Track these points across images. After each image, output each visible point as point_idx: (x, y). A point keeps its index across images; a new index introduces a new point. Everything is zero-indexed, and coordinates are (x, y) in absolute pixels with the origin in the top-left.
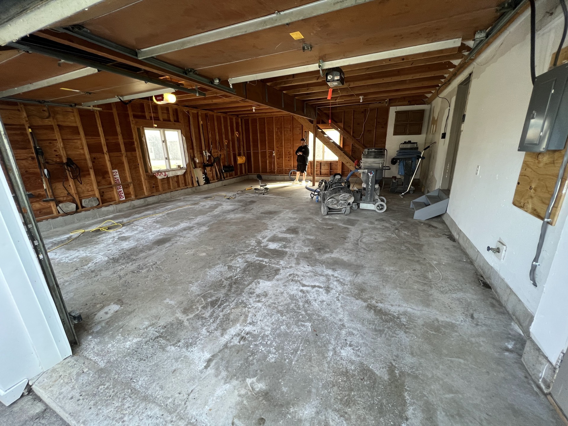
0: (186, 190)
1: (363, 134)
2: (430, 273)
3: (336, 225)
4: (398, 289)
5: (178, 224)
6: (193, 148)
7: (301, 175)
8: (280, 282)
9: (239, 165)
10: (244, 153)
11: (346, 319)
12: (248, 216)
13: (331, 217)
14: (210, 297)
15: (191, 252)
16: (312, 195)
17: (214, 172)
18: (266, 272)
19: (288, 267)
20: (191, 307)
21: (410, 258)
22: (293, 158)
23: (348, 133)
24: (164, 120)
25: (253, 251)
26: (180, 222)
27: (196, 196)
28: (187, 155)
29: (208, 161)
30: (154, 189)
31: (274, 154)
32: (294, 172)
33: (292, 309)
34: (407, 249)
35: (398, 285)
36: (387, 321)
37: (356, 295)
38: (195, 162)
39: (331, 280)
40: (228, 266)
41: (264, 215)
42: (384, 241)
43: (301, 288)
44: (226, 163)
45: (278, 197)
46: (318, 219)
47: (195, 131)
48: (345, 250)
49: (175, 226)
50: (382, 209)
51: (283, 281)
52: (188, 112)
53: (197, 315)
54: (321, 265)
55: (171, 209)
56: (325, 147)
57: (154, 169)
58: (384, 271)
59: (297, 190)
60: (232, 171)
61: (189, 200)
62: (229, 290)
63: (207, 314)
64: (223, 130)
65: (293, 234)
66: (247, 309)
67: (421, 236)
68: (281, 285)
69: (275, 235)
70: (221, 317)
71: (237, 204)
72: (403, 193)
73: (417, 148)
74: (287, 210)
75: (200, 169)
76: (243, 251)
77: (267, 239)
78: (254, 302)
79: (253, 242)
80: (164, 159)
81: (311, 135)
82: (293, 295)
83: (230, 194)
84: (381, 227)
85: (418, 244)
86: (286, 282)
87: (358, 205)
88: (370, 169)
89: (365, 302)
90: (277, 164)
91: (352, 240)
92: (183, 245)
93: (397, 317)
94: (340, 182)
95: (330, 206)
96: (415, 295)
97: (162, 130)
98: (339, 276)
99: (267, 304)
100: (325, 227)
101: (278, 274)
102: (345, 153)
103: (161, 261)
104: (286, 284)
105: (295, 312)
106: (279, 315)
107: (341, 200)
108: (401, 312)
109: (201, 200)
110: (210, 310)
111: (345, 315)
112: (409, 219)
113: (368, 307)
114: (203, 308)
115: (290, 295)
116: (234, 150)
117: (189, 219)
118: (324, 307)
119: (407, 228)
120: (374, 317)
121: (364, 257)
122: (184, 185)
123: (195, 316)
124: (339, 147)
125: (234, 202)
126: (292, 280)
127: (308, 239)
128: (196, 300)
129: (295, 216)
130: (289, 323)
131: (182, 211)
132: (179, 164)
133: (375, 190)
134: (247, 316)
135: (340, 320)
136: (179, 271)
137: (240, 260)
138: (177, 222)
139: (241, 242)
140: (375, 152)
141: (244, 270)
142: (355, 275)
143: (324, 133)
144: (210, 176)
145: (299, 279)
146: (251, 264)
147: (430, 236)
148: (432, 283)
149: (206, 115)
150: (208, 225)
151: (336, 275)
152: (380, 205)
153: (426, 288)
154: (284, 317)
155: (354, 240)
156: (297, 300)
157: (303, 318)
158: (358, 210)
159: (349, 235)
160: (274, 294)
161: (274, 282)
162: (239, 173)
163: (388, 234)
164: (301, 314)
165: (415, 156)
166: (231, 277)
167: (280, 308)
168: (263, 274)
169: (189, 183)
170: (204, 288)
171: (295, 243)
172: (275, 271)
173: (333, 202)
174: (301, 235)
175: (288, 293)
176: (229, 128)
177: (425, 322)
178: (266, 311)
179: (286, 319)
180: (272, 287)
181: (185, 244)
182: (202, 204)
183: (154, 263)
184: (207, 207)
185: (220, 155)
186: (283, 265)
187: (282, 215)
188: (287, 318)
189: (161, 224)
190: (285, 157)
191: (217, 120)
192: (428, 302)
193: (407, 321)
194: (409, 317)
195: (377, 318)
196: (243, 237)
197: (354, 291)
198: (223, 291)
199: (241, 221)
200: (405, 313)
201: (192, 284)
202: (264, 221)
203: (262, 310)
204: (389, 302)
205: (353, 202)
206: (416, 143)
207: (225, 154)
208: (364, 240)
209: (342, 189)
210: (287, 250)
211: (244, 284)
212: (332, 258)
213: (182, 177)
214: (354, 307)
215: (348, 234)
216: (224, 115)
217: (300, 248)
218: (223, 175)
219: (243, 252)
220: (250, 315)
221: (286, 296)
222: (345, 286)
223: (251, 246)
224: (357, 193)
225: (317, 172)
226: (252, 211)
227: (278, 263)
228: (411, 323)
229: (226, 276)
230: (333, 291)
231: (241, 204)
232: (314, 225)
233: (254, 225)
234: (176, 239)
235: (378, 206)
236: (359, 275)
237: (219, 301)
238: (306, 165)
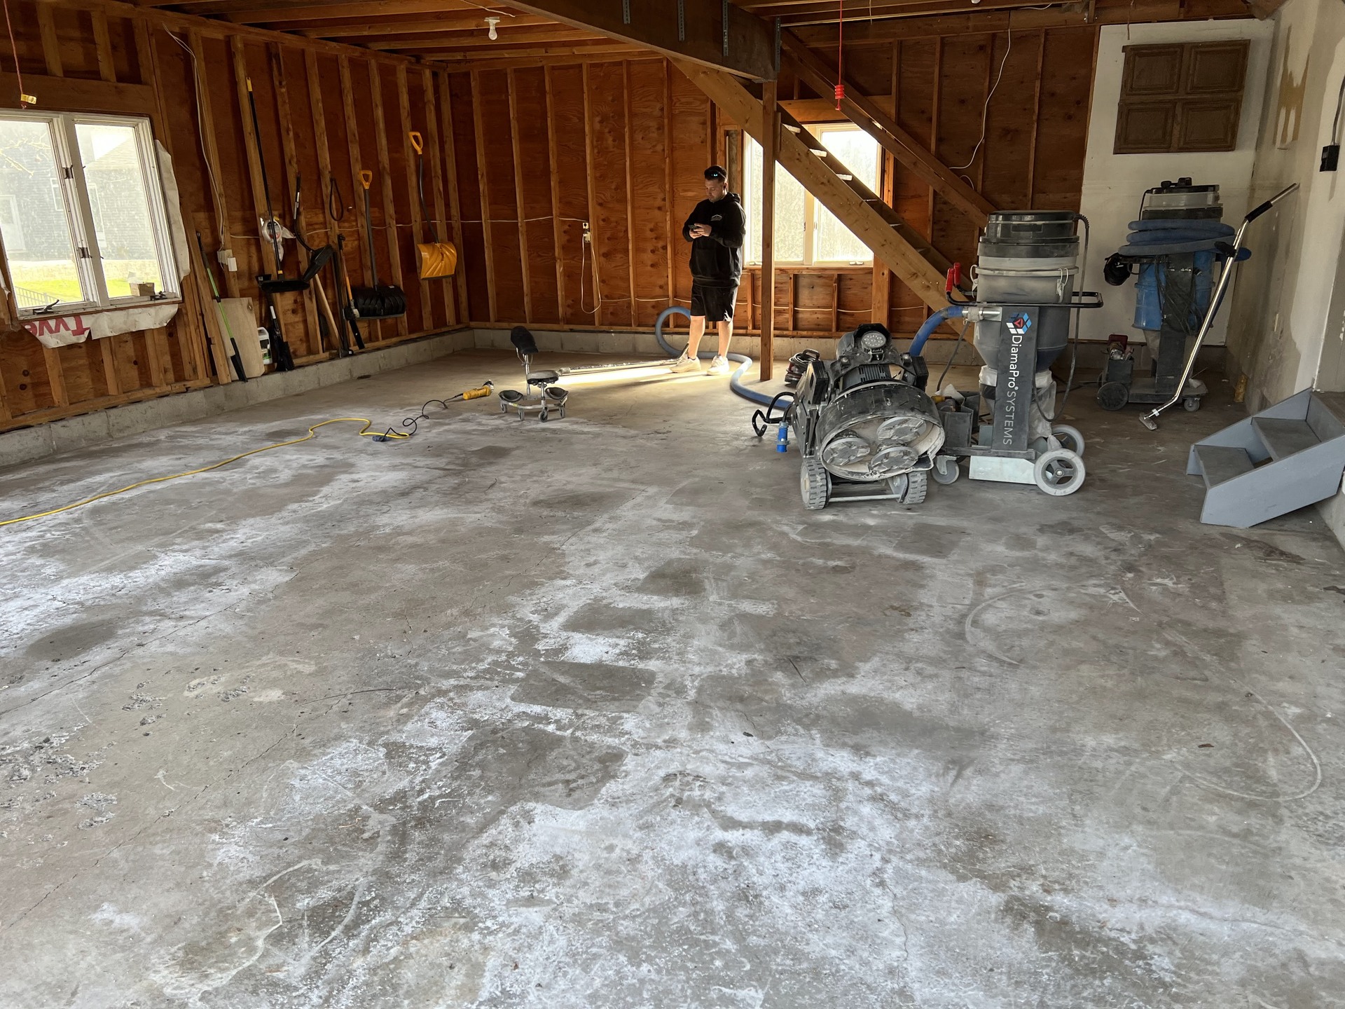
0: (181, 402)
1: (984, 147)
2: (1271, 759)
3: (865, 551)
4: (1139, 828)
5: (148, 558)
6: (209, 206)
7: (712, 333)
8: (623, 812)
9: (426, 287)
10: (450, 228)
11: (914, 966)
12: (476, 516)
13: (841, 518)
14: (308, 891)
15: (211, 687)
16: (760, 423)
17: (313, 319)
18: (562, 769)
19: (659, 741)
20: (222, 935)
21: (1188, 694)
22: (675, 253)
23: (919, 140)
24: (69, 72)
25: (497, 675)
26: (155, 551)
27: (230, 426)
28: (181, 236)
29: (282, 265)
30: (29, 394)
31: (588, 236)
32: (677, 315)
33: (678, 931)
34: (1175, 654)
35: (1138, 810)
36: (1093, 972)
37: (955, 859)
38: (220, 272)
39: (851, 797)
40: (386, 745)
41: (546, 512)
42: (1076, 622)
43: (719, 835)
44: (368, 275)
45: (609, 429)
46: (786, 529)
47: (216, 126)
48: (908, 661)
49: (132, 568)
50: (1064, 481)
51: (635, 808)
52: (184, 36)
53: (248, 973)
54: (802, 731)
55: (112, 488)
56: (817, 202)
57: (24, 303)
58: (1079, 751)
59: (692, 397)
60: (396, 310)
61: (199, 448)
62: (396, 856)
63: (295, 968)
64: (352, 124)
65: (677, 593)
66: (476, 936)
67: (1233, 598)
68: (630, 824)
69: (596, 600)
70: (361, 976)
71: (422, 461)
72: (1156, 406)
73: (1216, 212)
74: (652, 490)
75: (245, 300)
76: (456, 674)
77: (561, 619)
78: (509, 903)
79: (500, 635)
80: (73, 253)
81: (754, 152)
82: (684, 866)
83: (390, 419)
84: (1063, 560)
85: (1219, 633)
86: (649, 811)
87: (963, 463)
88: (1013, 304)
89: (995, 888)
90: (602, 281)
91: (937, 619)
92: (171, 654)
93: (1134, 952)
94: (881, 360)
95: (841, 471)
96: (1210, 855)
97: (59, 119)
98: (885, 779)
99: (568, 910)
100: (820, 562)
101: (614, 777)
102: (903, 230)
103: (69, 730)
104: (650, 818)
105: (696, 942)
106: (622, 959)
107: (889, 442)
108: (1150, 930)
109: (255, 446)
110: (307, 948)
111: (913, 951)
112: (1184, 525)
113: (1008, 909)
114: (277, 939)
115: (670, 870)
116: (403, 215)
117: (201, 535)
118: (820, 915)
119: (1173, 563)
120: (1036, 953)
121: (989, 691)
122: (171, 376)
123: (238, 979)
124: (877, 204)
125: (407, 455)
126: (679, 802)
127: (744, 617)
128: (241, 907)
129: (685, 514)
130: (667, 992)
131: (163, 500)
132: (145, 281)
133: (1036, 395)
134: (476, 970)
135: (891, 972)
136: (160, 775)
137: (439, 716)
138: (140, 548)
139: (447, 634)
140: (1038, 228)
141: (462, 764)
142: (953, 773)
143: (812, 143)
144: (293, 335)
145: (708, 795)
146: (494, 732)
147: (1272, 595)
148: (1281, 799)
149: (270, 52)
150: (288, 559)
151: (868, 775)
152: (1055, 465)
153: (1254, 821)
154: (645, 967)
155: (947, 618)
156: (701, 890)
157: (726, 967)
158: (964, 487)
159: (924, 597)
160: (598, 867)
161: (598, 810)
162: (428, 323)
163: (1094, 588)
164: (719, 953)
165: (1209, 244)
166: (401, 796)
167: (625, 928)
168: (548, 779)
169: (195, 370)
170: (276, 851)
171: (688, 637)
172: (602, 760)
173: (854, 453)
174: (713, 598)
175: (659, 860)
176: (379, 113)
177: (1251, 969)
178: (562, 942)
179: (653, 976)
180: (589, 833)
181: (181, 651)
182: (259, 462)
183: (38, 740)
184: (285, 475)
185: (341, 238)
186: (638, 734)
187: (627, 512)
188: (659, 971)
189: (63, 560)
190: (638, 250)
191: (321, 77)
192: (1261, 882)
193: (1179, 966)
194: (1183, 950)
195: (1050, 959)
196: (455, 611)
197: (948, 845)
198: (368, 861)
199: (443, 541)
200: (1167, 935)
201: (223, 834)
202: (546, 538)
203: (546, 937)
204: (1101, 888)
205: (941, 452)
206: (1214, 188)
207: (364, 233)
208: (990, 618)
209: (890, 392)
210: (653, 665)
211: (463, 827)
212: (853, 700)
213: (163, 340)
214: (950, 913)
215: (922, 591)
216: (356, 52)
217: (710, 656)
218: (355, 329)
219: (452, 682)
220: (492, 962)
221: (650, 874)
222: (912, 823)
223: (491, 651)
224: (958, 409)
225: (781, 318)
226: (495, 494)
227: (613, 727)
228: (1192, 975)
229: (378, 790)
230: (858, 847)
231: (441, 462)
232: (769, 555)
233: (505, 558)
234: (141, 629)
235: (1049, 468)
236: (968, 772)
237: (348, 906)
238: (734, 284)
